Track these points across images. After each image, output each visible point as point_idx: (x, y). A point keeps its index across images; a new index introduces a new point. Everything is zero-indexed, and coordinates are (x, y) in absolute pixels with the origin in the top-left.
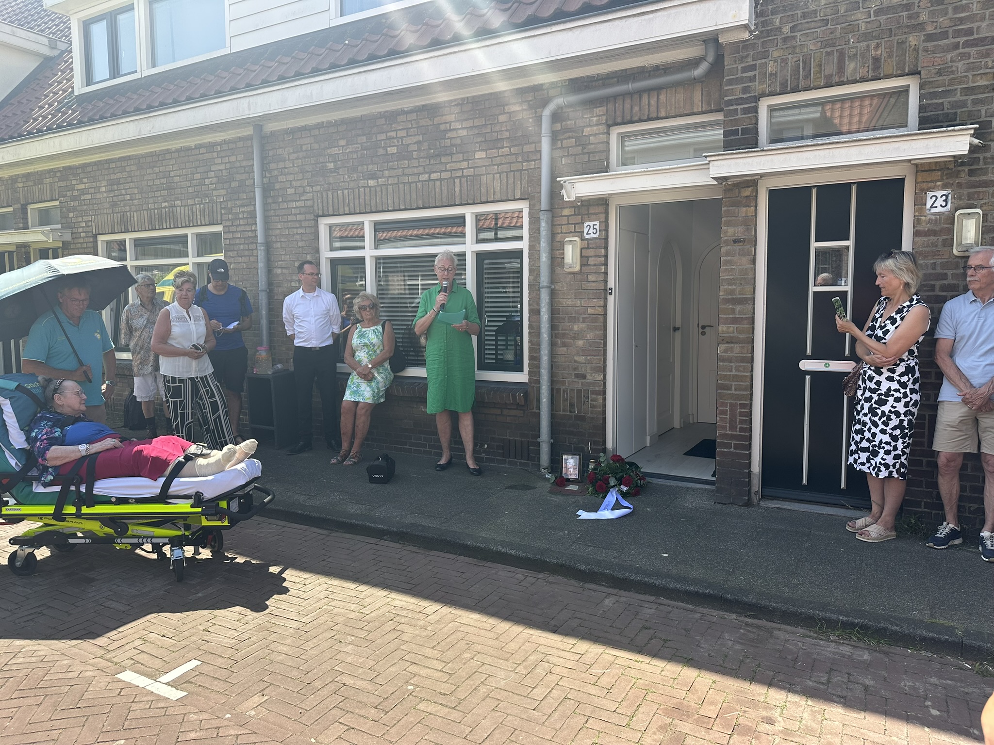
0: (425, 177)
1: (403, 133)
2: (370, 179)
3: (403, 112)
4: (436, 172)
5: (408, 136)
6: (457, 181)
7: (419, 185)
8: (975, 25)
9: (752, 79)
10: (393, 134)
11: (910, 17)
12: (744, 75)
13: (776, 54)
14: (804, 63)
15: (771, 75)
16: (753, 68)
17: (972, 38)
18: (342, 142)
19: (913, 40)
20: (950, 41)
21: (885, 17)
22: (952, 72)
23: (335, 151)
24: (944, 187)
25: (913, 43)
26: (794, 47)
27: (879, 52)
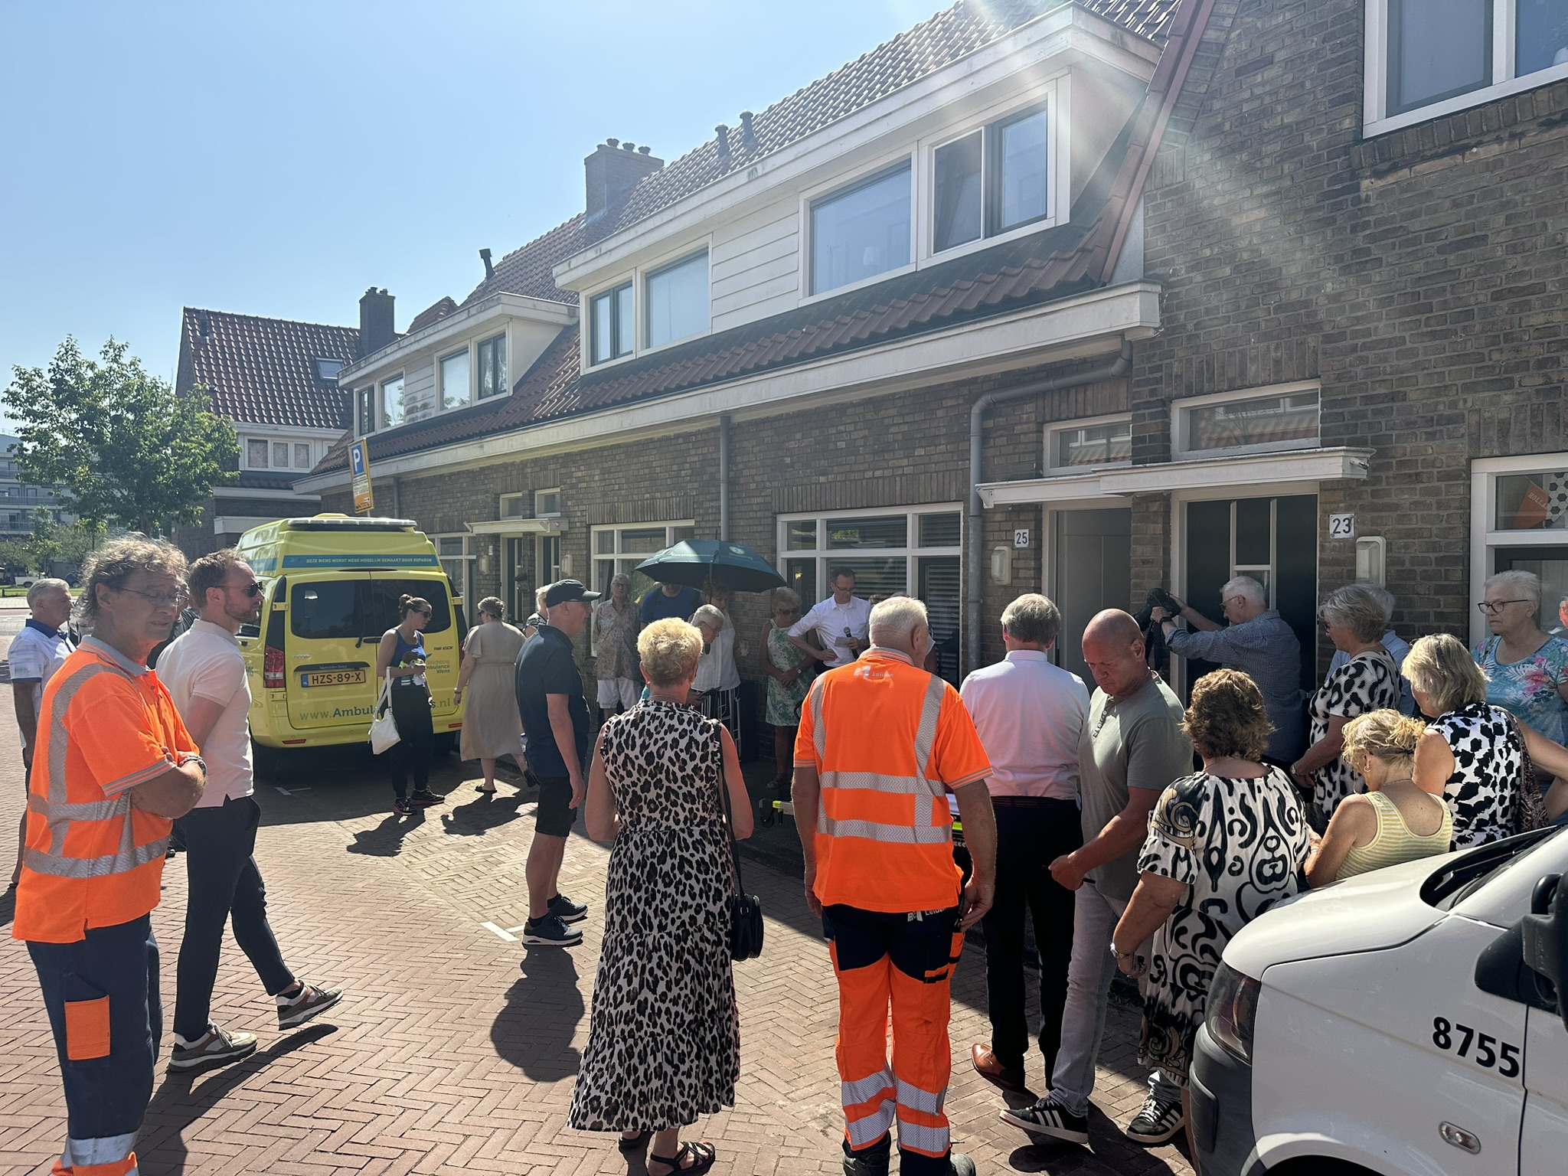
0: (869, 474)
1: (851, 428)
2: (822, 475)
3: (852, 405)
4: (878, 469)
5: (855, 430)
6: (898, 479)
7: (864, 482)
8: (1372, 325)
9: (1159, 381)
10: (842, 428)
11: (1308, 315)
12: (1151, 376)
13: (1181, 354)
14: (1208, 364)
15: (1176, 376)
16: (1159, 368)
17: (1369, 340)
18: (799, 436)
19: (1312, 341)
20: (1348, 343)
21: (1284, 315)
22: (1351, 378)
23: (792, 444)
24: (1346, 510)
25: (1312, 344)
26: (1198, 346)
27: (1279, 354)
